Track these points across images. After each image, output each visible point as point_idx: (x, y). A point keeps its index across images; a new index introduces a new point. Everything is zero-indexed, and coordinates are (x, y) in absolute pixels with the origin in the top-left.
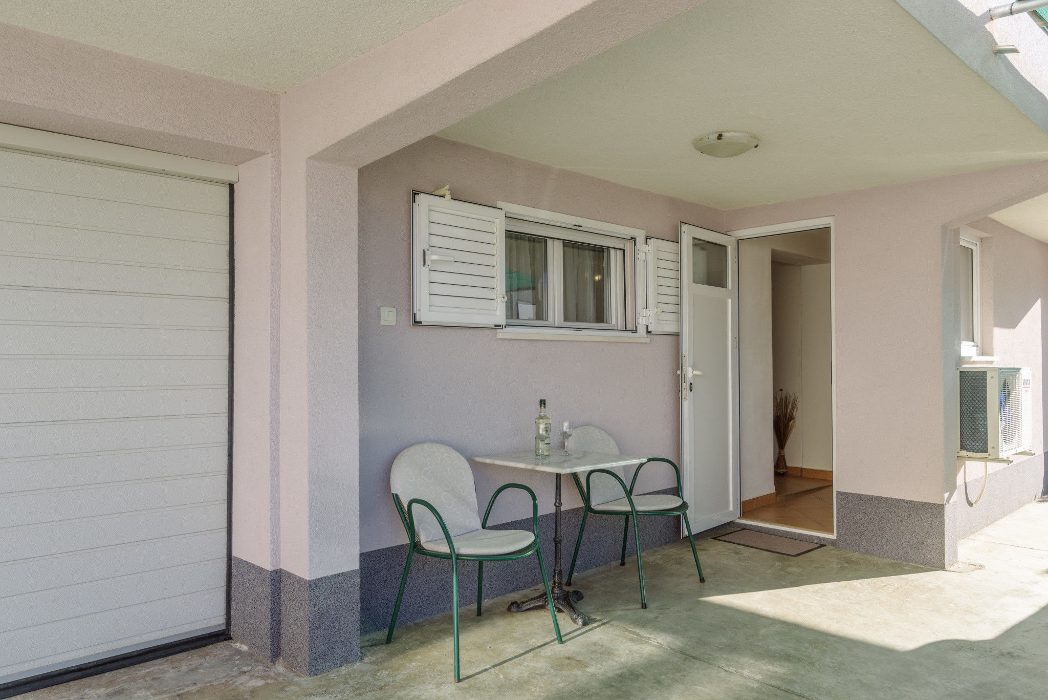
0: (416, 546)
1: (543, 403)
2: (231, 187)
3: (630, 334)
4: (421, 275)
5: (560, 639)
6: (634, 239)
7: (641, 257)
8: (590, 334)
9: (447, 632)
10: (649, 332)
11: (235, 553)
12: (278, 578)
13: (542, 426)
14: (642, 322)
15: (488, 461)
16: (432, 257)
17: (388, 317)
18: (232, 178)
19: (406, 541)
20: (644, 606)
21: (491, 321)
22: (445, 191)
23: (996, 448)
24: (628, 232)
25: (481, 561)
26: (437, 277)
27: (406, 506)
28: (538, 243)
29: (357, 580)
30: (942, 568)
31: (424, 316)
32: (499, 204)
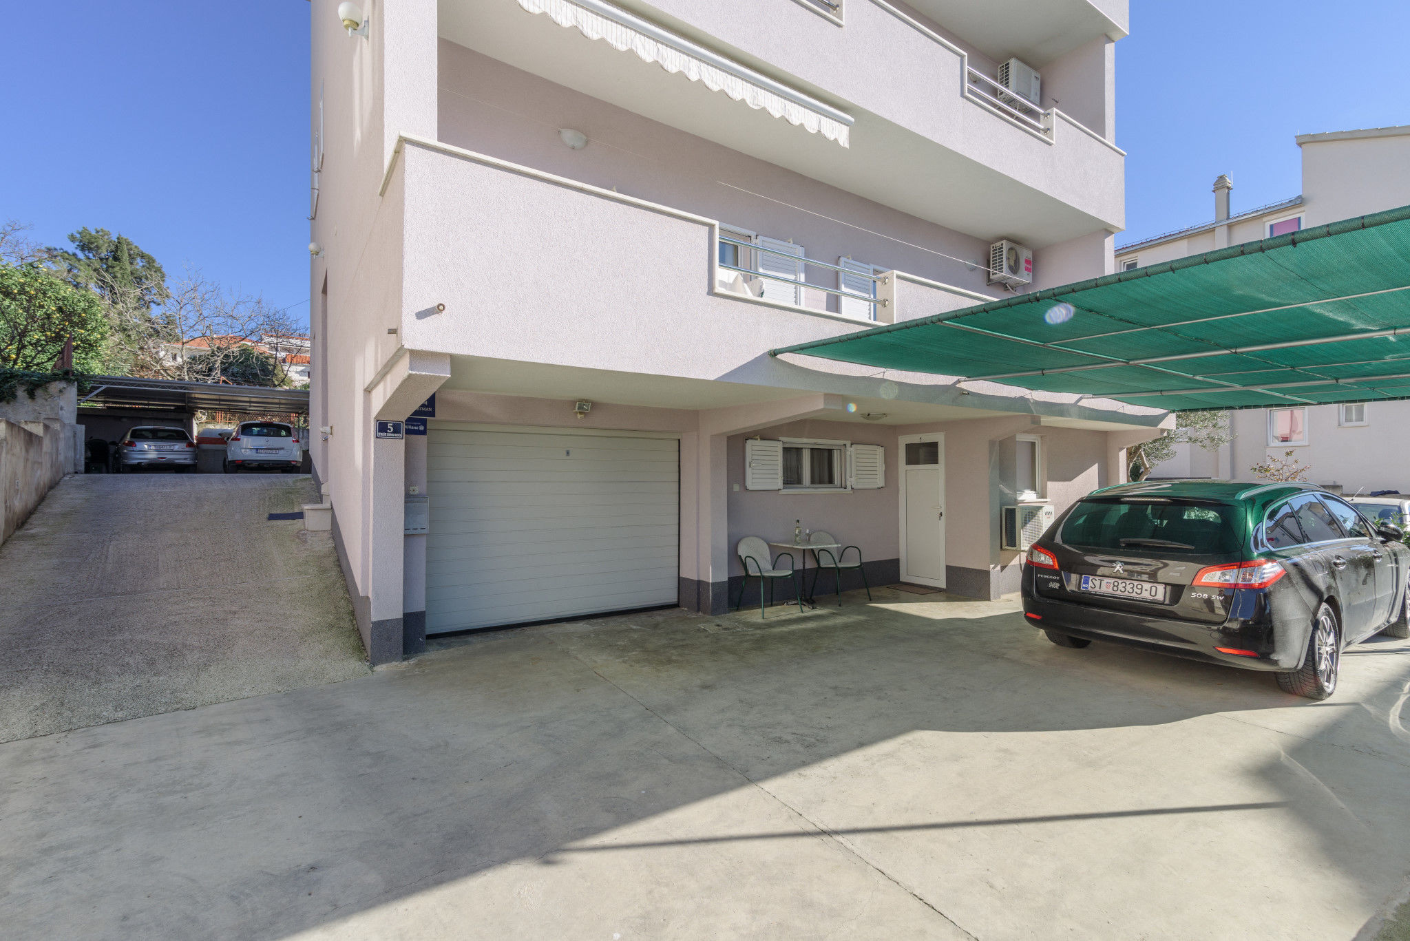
0: (747, 575)
1: (798, 521)
2: (679, 440)
3: (843, 490)
4: (749, 471)
5: (802, 612)
6: (845, 445)
7: (848, 453)
8: (824, 490)
9: (760, 607)
10: (852, 488)
11: (681, 576)
12: (699, 583)
13: (797, 531)
14: (849, 484)
15: (775, 544)
16: (753, 465)
17: (736, 488)
18: (680, 437)
19: (744, 574)
20: (840, 605)
21: (777, 488)
22: (758, 437)
23: (1020, 545)
24: (842, 442)
25: (772, 578)
26: (755, 471)
27: (744, 559)
28: (798, 451)
29: (727, 585)
30: (989, 600)
31: (750, 487)
32: (780, 438)
